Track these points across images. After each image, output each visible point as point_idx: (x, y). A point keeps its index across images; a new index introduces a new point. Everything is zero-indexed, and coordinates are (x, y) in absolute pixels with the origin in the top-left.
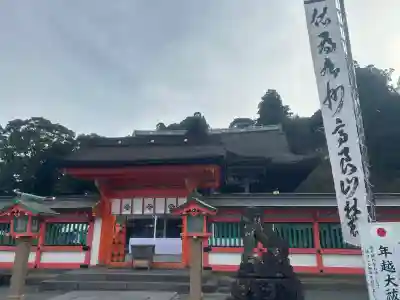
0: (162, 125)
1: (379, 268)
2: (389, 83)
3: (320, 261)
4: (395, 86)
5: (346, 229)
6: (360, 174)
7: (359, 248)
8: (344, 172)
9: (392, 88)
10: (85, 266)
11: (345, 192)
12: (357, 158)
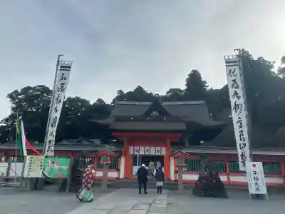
0: (121, 92)
1: (253, 179)
2: (273, 70)
3: (229, 179)
4: (276, 72)
5: (241, 164)
6: (247, 142)
7: (245, 172)
8: (241, 140)
9: (274, 73)
10: (118, 178)
11: (241, 148)
12: (246, 136)
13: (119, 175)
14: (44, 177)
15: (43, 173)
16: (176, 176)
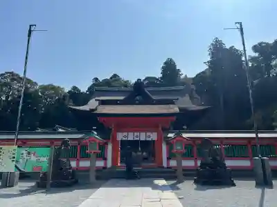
10: (105, 168)
13: (106, 164)
15: (16, 166)
16: (168, 163)
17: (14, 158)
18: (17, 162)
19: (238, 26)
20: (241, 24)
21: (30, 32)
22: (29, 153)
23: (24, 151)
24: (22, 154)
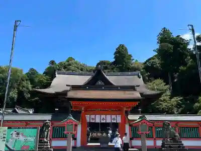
14: (7, 149)
15: (6, 146)
17: (4, 138)
18: (7, 142)
19: (190, 27)
20: (192, 26)
21: (16, 27)
22: (18, 134)
23: (13, 131)
24: (12, 134)
